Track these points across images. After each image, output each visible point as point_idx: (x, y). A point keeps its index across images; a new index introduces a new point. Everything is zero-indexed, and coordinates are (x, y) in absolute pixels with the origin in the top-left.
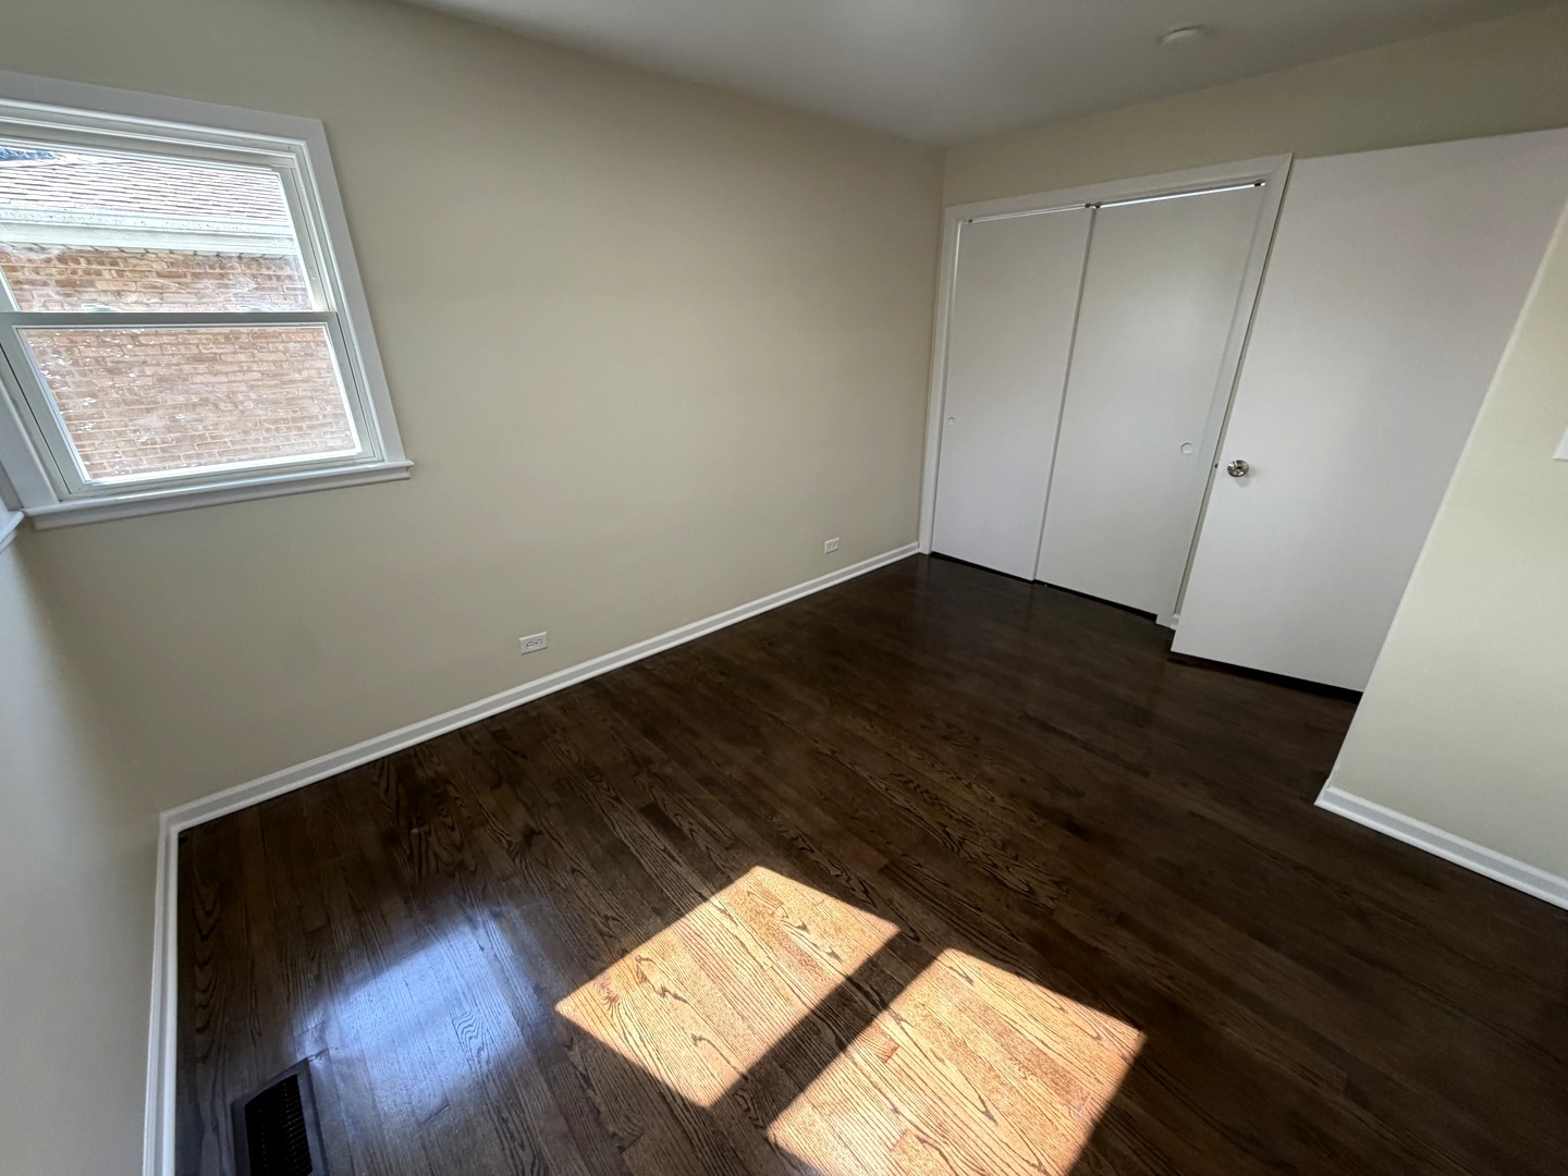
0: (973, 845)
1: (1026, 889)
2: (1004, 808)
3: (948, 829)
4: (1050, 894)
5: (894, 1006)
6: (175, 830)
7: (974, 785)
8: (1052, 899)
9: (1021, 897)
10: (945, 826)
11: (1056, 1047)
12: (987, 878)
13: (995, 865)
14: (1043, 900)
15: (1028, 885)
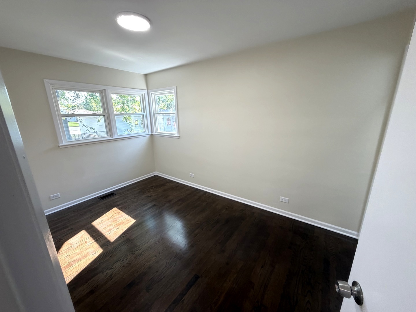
0: (131, 256)
1: (112, 268)
2: (144, 265)
3: (139, 251)
4: (108, 273)
5: (95, 243)
6: (156, 174)
7: (155, 257)
8: (106, 274)
9: (110, 266)
10: (140, 250)
11: (70, 269)
12: (119, 259)
13: (123, 261)
14: (107, 271)
15: (113, 268)
